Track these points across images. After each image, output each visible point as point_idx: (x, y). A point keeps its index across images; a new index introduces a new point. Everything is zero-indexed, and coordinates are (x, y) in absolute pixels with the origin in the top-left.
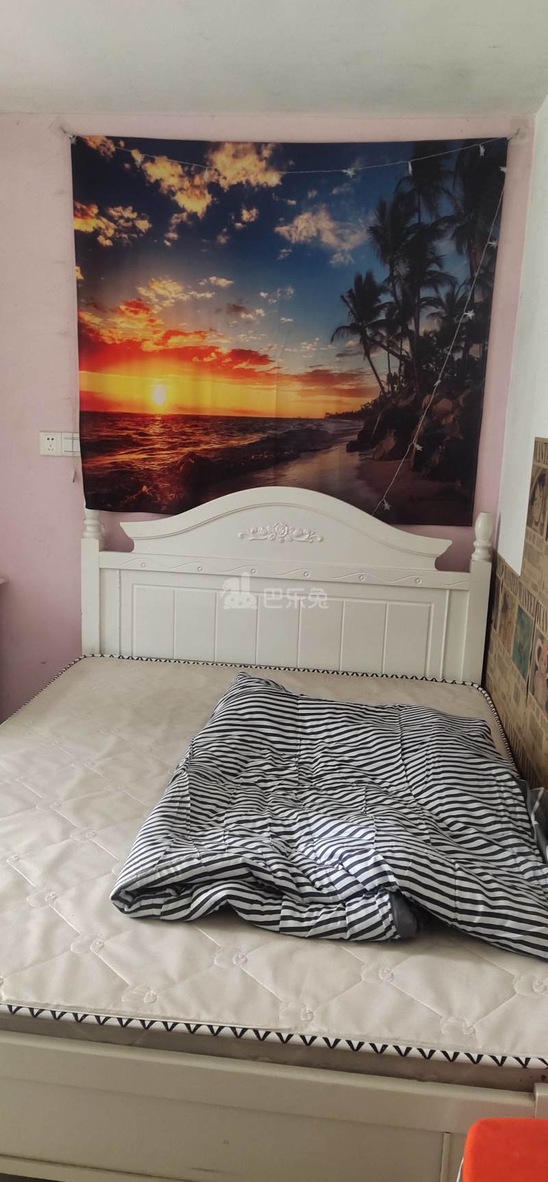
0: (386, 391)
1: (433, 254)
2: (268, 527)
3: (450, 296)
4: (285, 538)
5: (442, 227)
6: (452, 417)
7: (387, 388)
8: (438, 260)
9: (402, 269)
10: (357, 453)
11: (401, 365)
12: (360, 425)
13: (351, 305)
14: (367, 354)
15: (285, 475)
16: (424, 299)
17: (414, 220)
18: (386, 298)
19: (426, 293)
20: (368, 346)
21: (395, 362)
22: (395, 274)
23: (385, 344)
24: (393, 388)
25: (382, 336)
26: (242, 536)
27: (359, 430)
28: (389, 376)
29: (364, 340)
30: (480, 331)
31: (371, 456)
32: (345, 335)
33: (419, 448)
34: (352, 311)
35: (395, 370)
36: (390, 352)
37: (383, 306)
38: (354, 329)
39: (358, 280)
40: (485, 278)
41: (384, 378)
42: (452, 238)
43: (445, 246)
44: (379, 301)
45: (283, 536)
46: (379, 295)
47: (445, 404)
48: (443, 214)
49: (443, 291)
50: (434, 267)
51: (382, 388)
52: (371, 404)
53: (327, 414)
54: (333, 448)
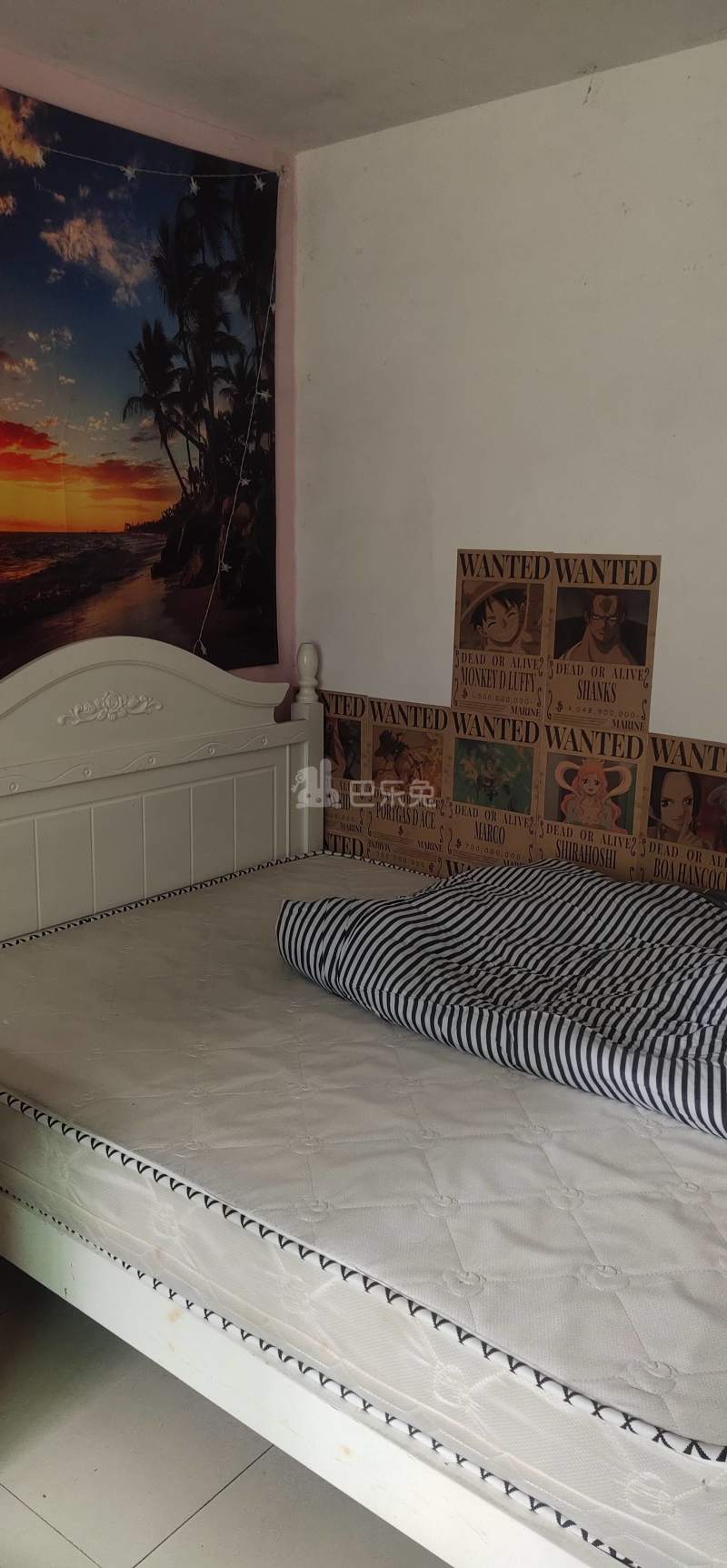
0: (189, 492)
1: (221, 310)
2: (96, 702)
3: (240, 367)
4: (119, 714)
5: (226, 274)
7: (189, 489)
8: (225, 318)
9: (192, 325)
11: (200, 457)
12: (163, 540)
13: (141, 366)
14: (164, 441)
16: (217, 368)
17: (199, 259)
18: (178, 362)
19: (217, 361)
20: (165, 428)
21: (195, 453)
22: (185, 329)
23: (183, 427)
24: (195, 488)
25: (178, 415)
26: (66, 722)
27: (162, 548)
28: (191, 469)
29: (159, 419)
30: (266, 418)
31: (178, 583)
32: (139, 410)
34: (143, 376)
35: (195, 464)
36: (189, 438)
37: (176, 373)
38: (148, 402)
39: (146, 330)
40: (266, 350)
41: (185, 474)
42: (236, 291)
43: (230, 301)
44: (171, 365)
45: (117, 709)
46: (171, 356)
48: (226, 259)
49: (233, 360)
50: (222, 328)
51: (184, 488)
52: (173, 511)
53: (127, 524)
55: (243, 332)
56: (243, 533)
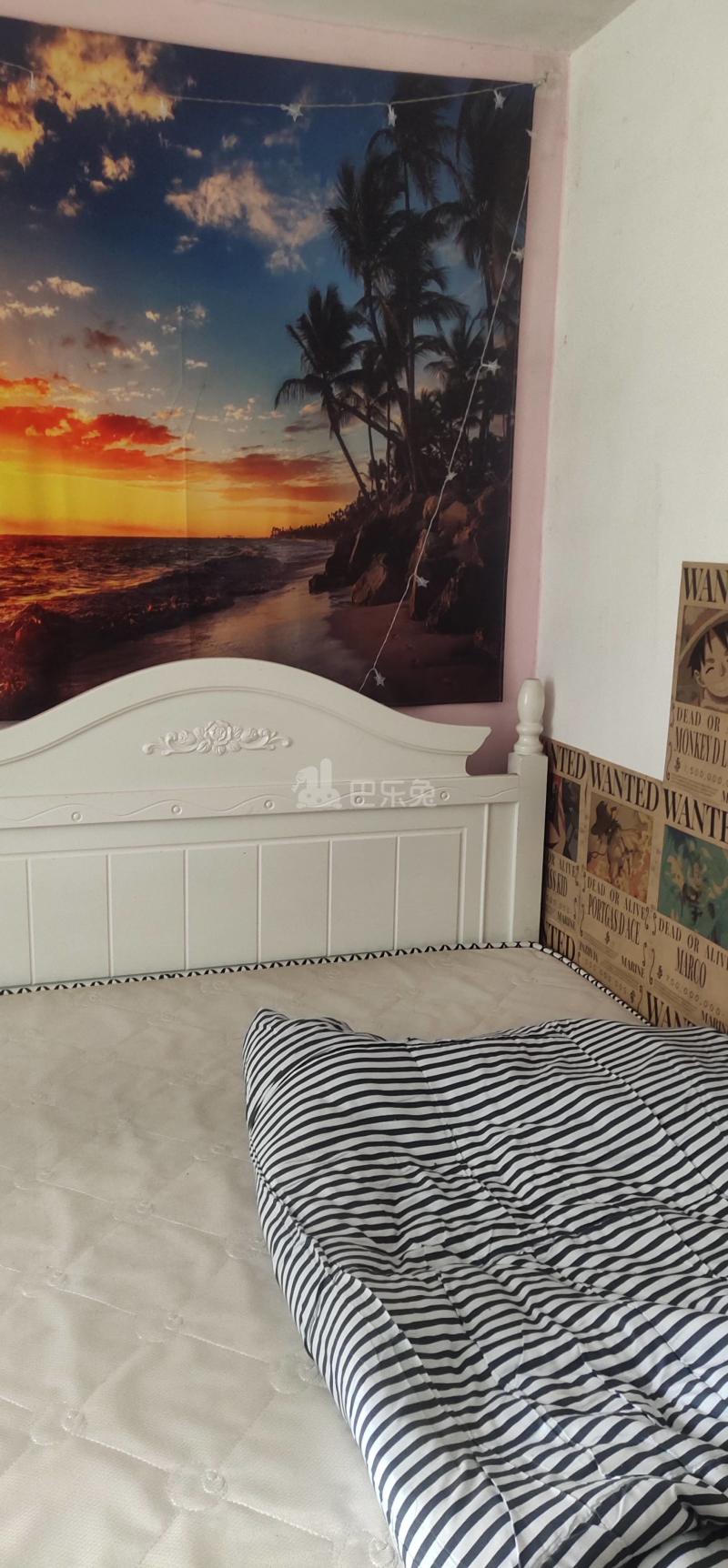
0: (369, 489)
1: (430, 263)
2: (196, 731)
3: (460, 335)
4: (228, 747)
5: (442, 220)
6: (468, 531)
7: (370, 486)
8: (439, 276)
9: (385, 286)
10: (326, 594)
11: (389, 447)
12: (330, 547)
13: (305, 343)
14: (335, 429)
15: (209, 637)
16: (420, 338)
17: (399, 205)
18: (360, 334)
19: (422, 328)
20: (336, 414)
21: (381, 442)
22: (373, 293)
23: (364, 412)
24: (379, 485)
25: (358, 398)
26: (151, 750)
27: (330, 556)
28: (373, 464)
29: (329, 403)
30: (502, 395)
31: (350, 599)
32: (298, 393)
33: (422, 582)
34: (306, 353)
35: (381, 456)
36: (372, 425)
37: (356, 347)
38: (312, 384)
39: (315, 299)
40: (506, 309)
41: (364, 469)
42: (458, 241)
43: (448, 252)
44: (350, 338)
45: (225, 742)
46: (350, 327)
47: (457, 511)
48: (443, 200)
49: (449, 327)
50: (433, 287)
51: (362, 485)
52: (347, 514)
53: (275, 529)
54: (289, 587)
55: (468, 290)
56: (456, 540)
